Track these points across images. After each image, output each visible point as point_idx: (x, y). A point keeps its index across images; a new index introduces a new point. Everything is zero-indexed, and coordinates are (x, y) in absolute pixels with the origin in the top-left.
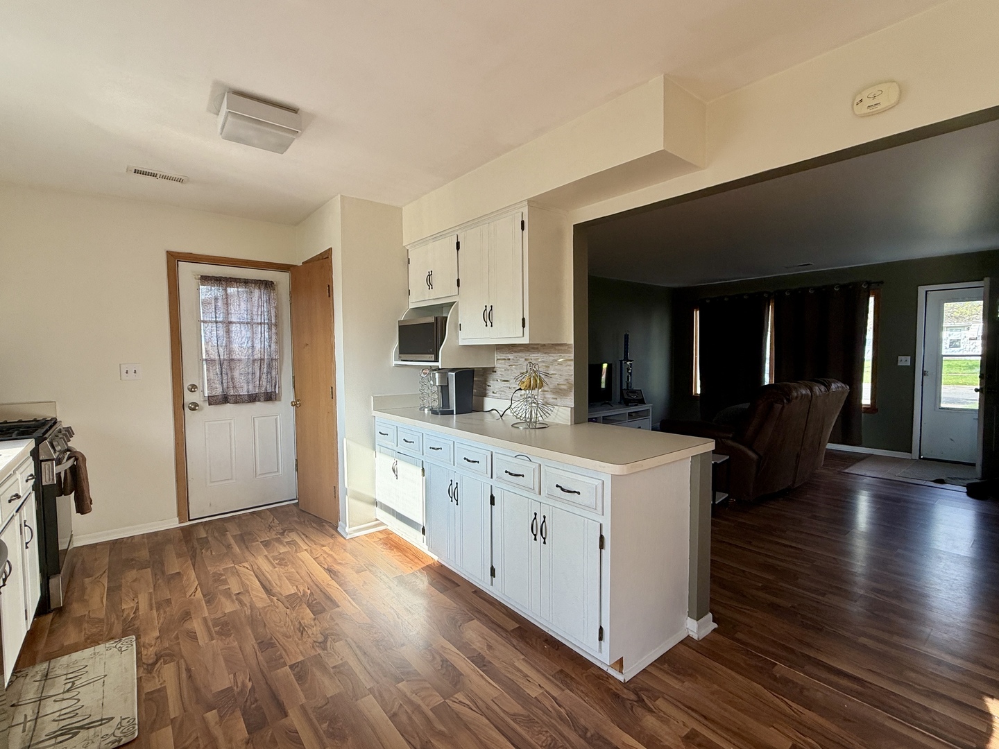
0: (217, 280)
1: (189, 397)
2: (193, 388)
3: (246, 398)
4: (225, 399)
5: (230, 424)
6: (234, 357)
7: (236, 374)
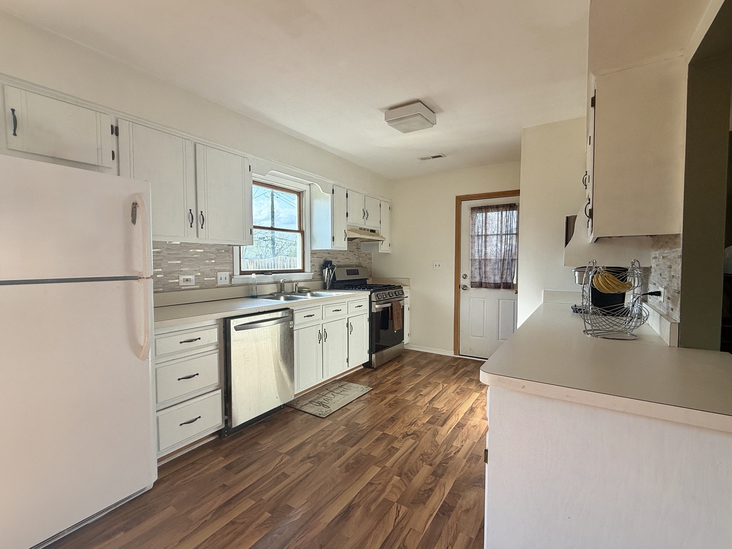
0: (479, 209)
1: (463, 282)
2: (465, 277)
3: (493, 285)
4: (480, 285)
5: (484, 301)
6: (488, 257)
7: (488, 269)
